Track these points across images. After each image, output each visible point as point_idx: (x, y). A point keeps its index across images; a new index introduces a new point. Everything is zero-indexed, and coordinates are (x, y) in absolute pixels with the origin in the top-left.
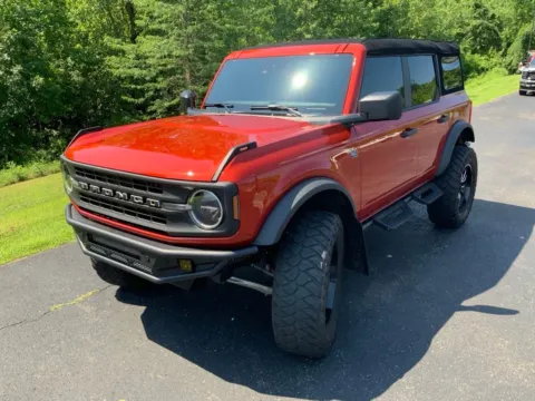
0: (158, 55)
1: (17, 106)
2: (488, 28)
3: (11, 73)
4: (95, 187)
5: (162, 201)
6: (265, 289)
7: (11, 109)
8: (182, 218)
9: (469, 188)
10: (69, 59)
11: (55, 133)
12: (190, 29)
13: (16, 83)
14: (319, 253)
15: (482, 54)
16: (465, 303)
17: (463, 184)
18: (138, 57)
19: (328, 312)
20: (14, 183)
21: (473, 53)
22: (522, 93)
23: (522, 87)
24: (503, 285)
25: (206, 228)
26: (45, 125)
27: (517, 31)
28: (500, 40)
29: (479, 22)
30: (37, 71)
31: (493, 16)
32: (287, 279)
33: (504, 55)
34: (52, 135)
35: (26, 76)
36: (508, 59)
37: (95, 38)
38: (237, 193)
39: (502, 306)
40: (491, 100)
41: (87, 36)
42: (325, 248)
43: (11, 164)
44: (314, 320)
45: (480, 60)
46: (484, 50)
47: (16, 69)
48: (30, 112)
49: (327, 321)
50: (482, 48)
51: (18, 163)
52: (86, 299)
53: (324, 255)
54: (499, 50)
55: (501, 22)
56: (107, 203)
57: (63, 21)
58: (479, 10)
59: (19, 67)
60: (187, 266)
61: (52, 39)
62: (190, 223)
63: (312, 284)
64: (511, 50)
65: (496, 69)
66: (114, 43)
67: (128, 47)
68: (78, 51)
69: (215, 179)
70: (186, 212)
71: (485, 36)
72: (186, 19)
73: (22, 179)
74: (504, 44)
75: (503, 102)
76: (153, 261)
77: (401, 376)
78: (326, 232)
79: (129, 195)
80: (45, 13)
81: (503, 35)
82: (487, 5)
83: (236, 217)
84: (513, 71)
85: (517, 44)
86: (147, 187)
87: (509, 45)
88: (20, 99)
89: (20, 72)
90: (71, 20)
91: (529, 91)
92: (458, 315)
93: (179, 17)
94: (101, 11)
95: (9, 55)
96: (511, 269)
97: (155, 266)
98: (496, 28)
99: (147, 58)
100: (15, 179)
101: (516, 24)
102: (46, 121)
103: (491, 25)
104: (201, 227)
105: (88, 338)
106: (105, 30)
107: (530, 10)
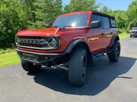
0: (40, 25)
1: (4, 37)
2: (122, 23)
3: (3, 29)
4: (23, 41)
5: (41, 41)
6: (67, 69)
7: (3, 38)
8: (46, 45)
9: (118, 52)
10: (18, 27)
11: (13, 44)
12: (49, 19)
13: (4, 31)
14: (81, 56)
15: (121, 29)
16: (119, 76)
17: (117, 51)
18: (35, 26)
19: (83, 75)
20: (2, 54)
21: (118, 28)
22: (131, 37)
23: (131, 35)
24: (128, 73)
25: (52, 48)
26: (11, 42)
27: (129, 23)
28: (125, 25)
29: (119, 21)
30: (10, 29)
31: (123, 20)
32: (73, 63)
33: (126, 29)
34: (12, 45)
35: (7, 30)
36: (127, 30)
37: (25, 22)
38: (60, 38)
39: (128, 77)
40: (123, 38)
41: (23, 21)
42: (82, 55)
43: (2, 49)
44: (79, 73)
45: (120, 30)
46: (121, 28)
47: (4, 28)
48: (7, 39)
49: (83, 77)
50: (120, 27)
51: (3, 49)
52: (19, 75)
53: (82, 57)
54: (124, 28)
55: (125, 21)
56: (26, 45)
57: (17, 17)
58: (119, 18)
59: (6, 28)
60: (46, 58)
61: (14, 21)
62: (48, 47)
63: (79, 64)
64: (127, 28)
65: (124, 32)
66: (30, 22)
67: (33, 23)
68: (20, 25)
69: (54, 35)
70: (47, 44)
71: (121, 24)
72: (48, 17)
73: (4, 53)
74: (126, 26)
75: (126, 38)
76: (38, 57)
77: (102, 91)
78: (83, 52)
79: (32, 41)
80: (13, 15)
81: (125, 24)
82: (121, 17)
83: (60, 45)
84: (128, 33)
85: (129, 26)
86: (37, 38)
87: (127, 27)
88: (5, 35)
89: (6, 29)
90: (19, 17)
91: (132, 36)
92: (117, 79)
93: (46, 17)
94: (27, 15)
95: (3, 25)
96: (130, 70)
97: (38, 58)
98: (124, 23)
99: (38, 26)
100: (2, 53)
101: (129, 22)
102: (11, 41)
103: (122, 22)
104: (50, 48)
105: (19, 82)
106: (27, 19)
107: (132, 18)
